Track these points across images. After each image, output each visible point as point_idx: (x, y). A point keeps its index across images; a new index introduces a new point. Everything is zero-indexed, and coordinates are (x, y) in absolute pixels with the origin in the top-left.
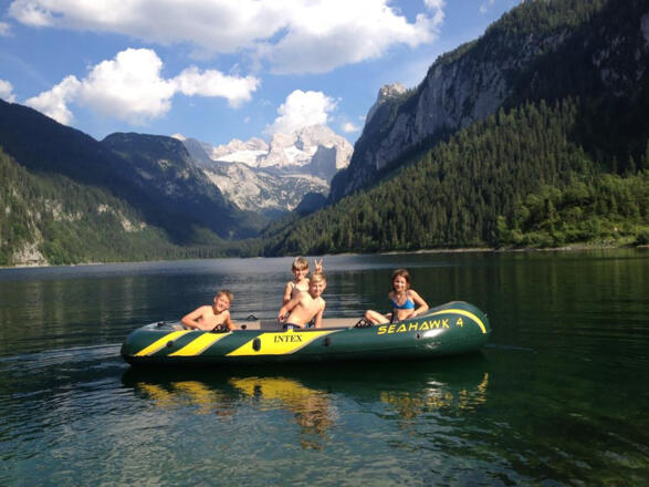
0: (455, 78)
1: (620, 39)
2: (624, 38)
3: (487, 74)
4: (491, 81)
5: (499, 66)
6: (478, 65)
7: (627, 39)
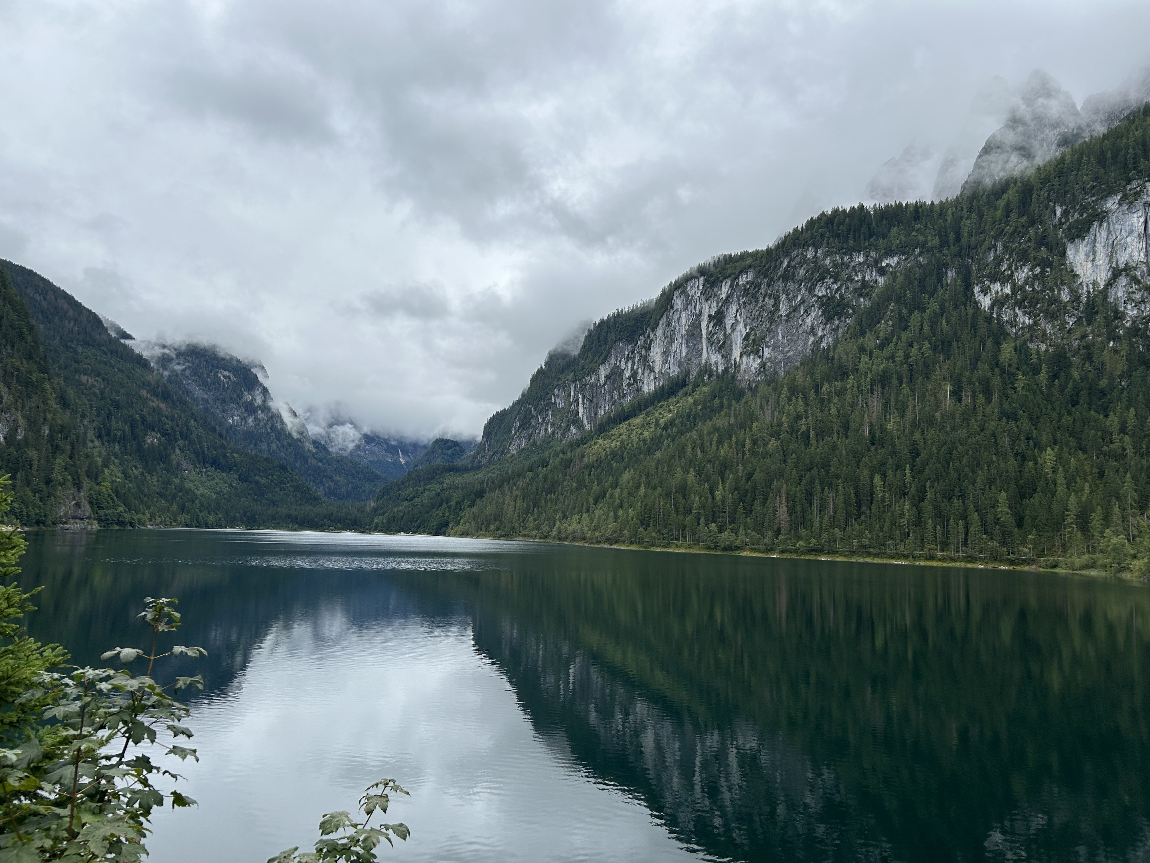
0: (727, 301)
1: (1031, 270)
2: (1038, 270)
3: (790, 300)
4: (795, 309)
5: (811, 290)
6: (768, 285)
7: (1043, 271)
